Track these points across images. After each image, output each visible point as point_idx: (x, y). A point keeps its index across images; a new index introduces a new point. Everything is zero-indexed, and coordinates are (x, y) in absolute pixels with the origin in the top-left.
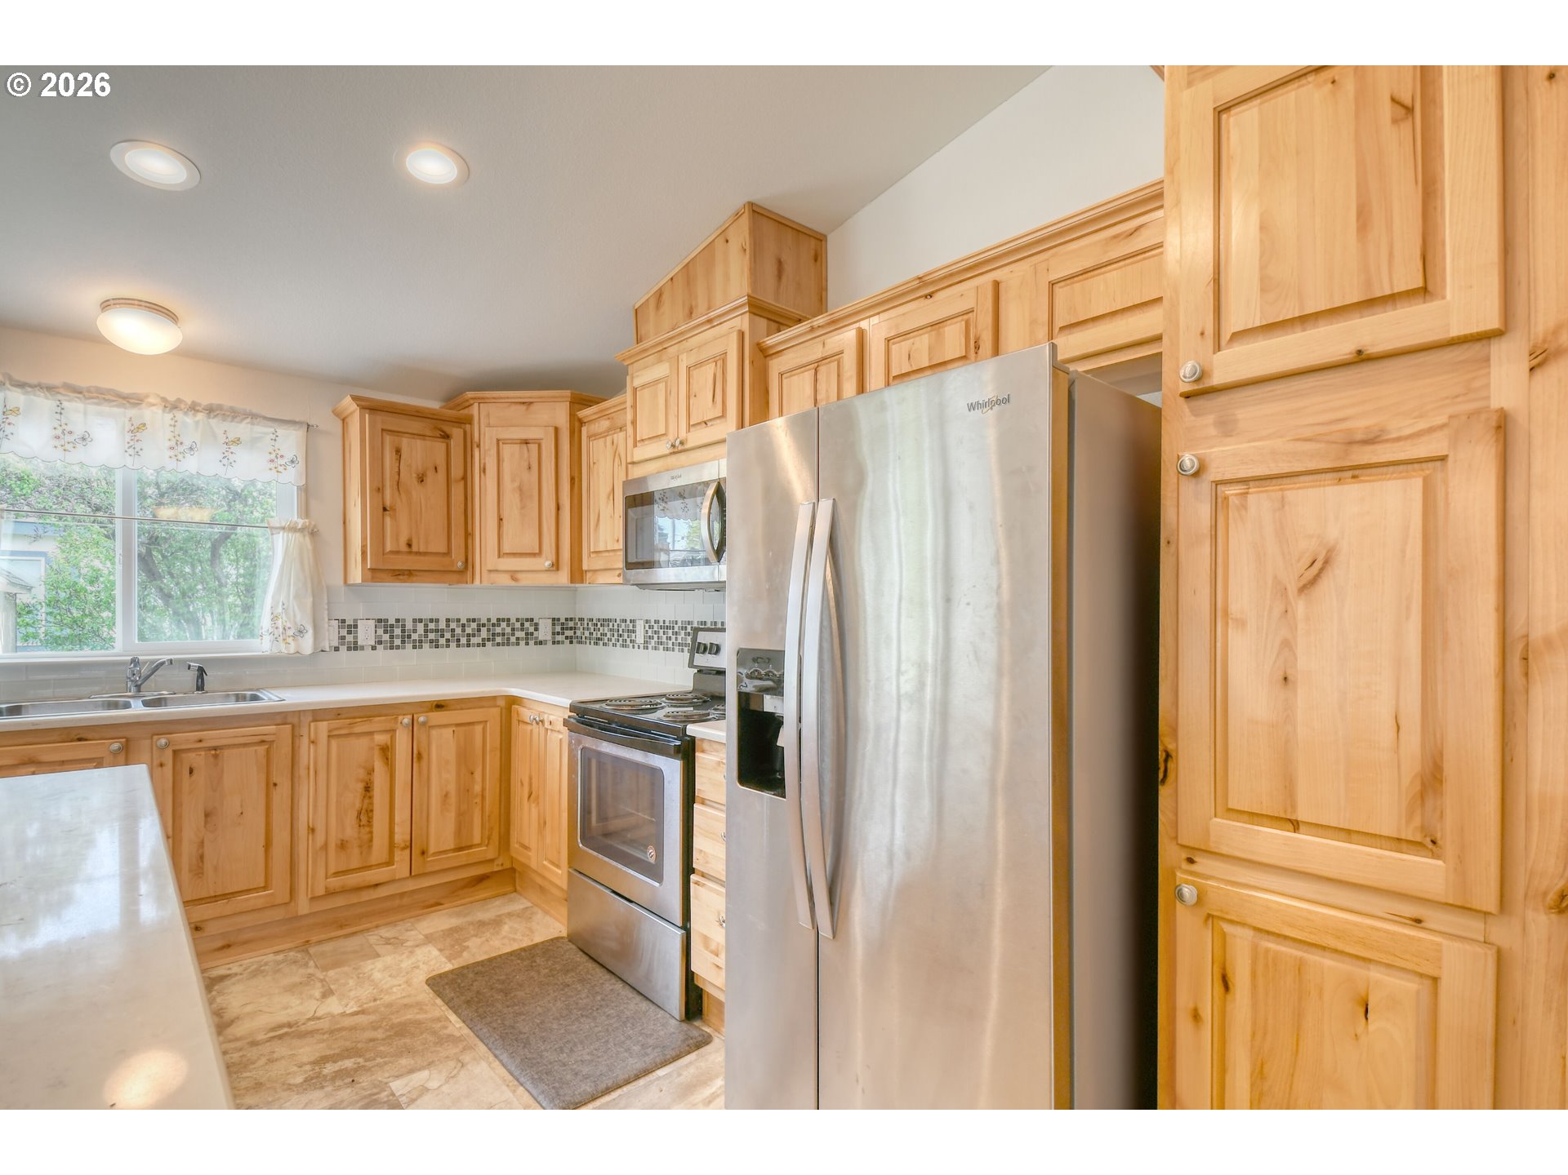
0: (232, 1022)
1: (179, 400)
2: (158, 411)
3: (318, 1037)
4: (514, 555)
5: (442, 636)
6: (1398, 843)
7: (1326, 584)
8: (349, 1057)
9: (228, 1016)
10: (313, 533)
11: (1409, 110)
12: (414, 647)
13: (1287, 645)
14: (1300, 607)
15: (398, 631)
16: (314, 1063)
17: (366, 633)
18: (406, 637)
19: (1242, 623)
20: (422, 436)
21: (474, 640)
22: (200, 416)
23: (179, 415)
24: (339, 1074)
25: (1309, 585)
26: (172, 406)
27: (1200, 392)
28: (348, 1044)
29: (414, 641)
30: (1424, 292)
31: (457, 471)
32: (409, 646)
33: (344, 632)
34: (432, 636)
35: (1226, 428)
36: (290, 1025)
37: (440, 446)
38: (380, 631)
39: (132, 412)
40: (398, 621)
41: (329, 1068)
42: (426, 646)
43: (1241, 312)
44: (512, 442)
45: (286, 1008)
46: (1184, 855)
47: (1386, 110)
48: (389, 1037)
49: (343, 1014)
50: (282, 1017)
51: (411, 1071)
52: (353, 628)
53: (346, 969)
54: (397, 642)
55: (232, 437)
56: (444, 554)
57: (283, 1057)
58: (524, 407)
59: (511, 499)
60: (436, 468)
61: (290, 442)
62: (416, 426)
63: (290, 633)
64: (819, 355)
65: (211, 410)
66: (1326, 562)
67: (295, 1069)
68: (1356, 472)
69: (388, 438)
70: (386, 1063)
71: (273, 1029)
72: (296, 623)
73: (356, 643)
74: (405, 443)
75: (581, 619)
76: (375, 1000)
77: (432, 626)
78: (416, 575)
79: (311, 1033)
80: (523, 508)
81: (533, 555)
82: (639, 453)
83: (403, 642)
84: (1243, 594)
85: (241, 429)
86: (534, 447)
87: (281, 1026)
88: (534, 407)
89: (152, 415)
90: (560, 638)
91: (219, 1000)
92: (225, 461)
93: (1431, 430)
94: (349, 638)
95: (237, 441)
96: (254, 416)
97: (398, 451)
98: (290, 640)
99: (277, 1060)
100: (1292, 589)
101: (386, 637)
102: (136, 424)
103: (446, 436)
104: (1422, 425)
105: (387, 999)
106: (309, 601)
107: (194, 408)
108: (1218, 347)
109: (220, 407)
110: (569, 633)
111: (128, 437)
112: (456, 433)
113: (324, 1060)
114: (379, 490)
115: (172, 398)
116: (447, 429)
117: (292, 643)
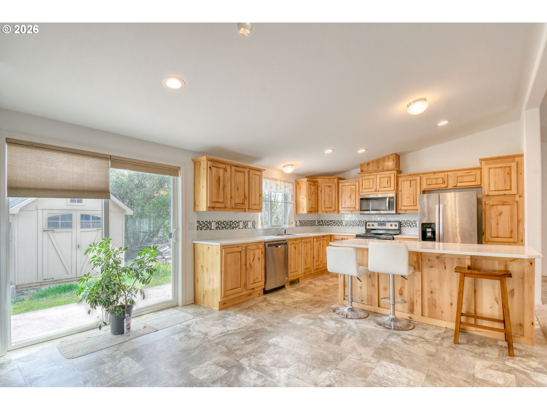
4: (327, 208)
6: (509, 238)
7: (501, 215)
11: (509, 174)
13: (498, 221)
14: (499, 217)
17: (298, 223)
19: (493, 219)
21: (309, 225)
22: (283, 182)
25: (500, 215)
26: (281, 181)
27: (487, 196)
29: (303, 225)
30: (510, 190)
31: (316, 191)
35: (490, 199)
38: (300, 223)
39: (276, 182)
43: (492, 188)
44: (327, 186)
46: (486, 242)
47: (507, 173)
56: (315, 208)
58: (329, 179)
59: (327, 197)
61: (291, 186)
62: (312, 183)
63: (291, 223)
64: (411, 179)
66: (502, 213)
68: (504, 205)
72: (292, 221)
75: (322, 221)
78: (312, 212)
80: (329, 199)
81: (331, 208)
82: (364, 191)
84: (493, 216)
85: (287, 184)
86: (331, 187)
88: (330, 180)
89: (279, 182)
90: (318, 224)
92: (285, 190)
93: (511, 202)
94: (296, 224)
95: (286, 187)
96: (288, 182)
97: (311, 188)
100: (498, 216)
103: (315, 185)
104: (510, 201)
108: (489, 192)
110: (319, 223)
111: (276, 187)
114: (309, 196)
117: (291, 225)
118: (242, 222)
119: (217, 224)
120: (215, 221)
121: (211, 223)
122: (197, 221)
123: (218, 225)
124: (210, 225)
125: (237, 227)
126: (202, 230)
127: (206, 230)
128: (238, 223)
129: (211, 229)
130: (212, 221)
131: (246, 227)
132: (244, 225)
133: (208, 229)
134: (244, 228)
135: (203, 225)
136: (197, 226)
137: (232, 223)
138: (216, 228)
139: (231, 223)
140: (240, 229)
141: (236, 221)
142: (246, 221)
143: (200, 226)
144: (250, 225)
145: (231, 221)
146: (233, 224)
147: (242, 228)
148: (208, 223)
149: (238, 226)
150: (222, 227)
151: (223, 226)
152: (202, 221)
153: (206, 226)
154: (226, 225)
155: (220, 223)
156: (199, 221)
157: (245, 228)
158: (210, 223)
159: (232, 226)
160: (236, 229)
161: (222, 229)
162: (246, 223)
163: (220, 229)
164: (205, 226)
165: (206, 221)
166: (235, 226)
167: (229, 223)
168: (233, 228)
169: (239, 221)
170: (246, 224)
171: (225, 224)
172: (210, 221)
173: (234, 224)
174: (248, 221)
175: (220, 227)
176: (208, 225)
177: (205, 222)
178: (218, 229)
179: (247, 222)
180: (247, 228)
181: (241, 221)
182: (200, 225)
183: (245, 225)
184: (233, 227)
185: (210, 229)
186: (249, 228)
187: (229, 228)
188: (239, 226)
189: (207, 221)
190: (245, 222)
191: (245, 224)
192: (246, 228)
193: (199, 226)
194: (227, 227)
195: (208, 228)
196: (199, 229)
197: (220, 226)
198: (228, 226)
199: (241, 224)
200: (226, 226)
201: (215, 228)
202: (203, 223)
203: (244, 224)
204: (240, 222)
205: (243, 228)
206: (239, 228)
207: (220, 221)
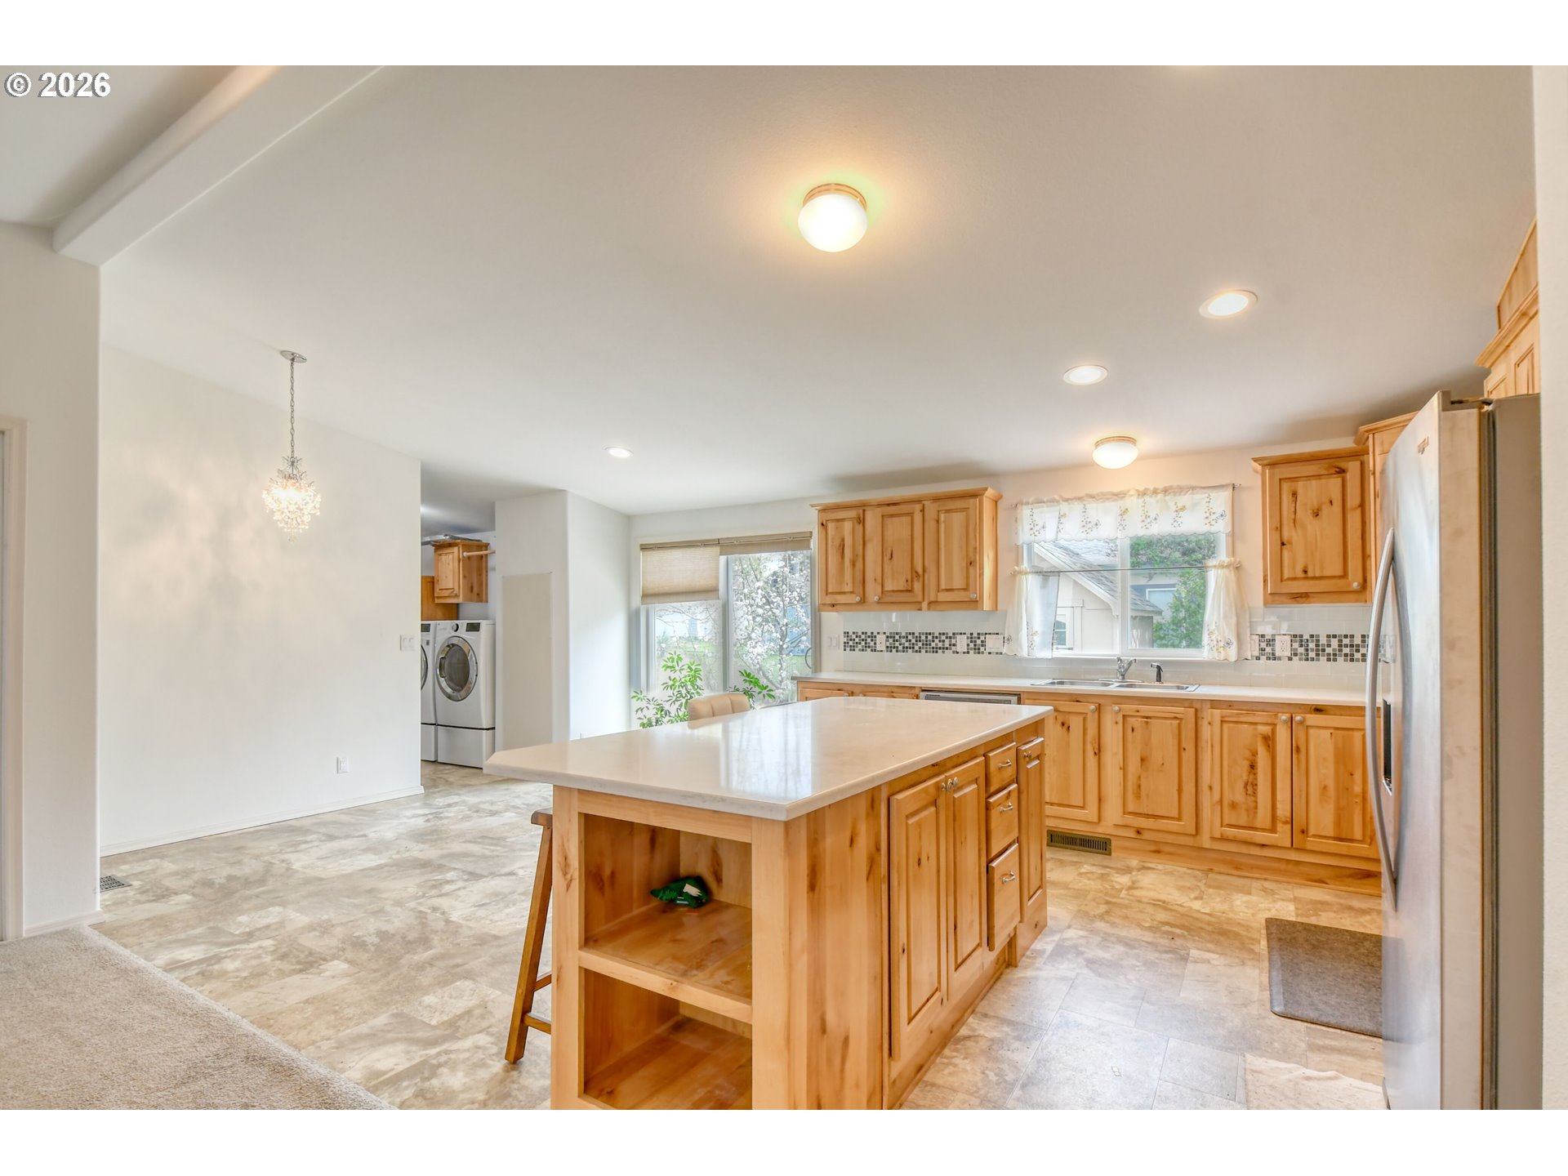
0: (1137, 888)
1: (1146, 489)
2: (1134, 498)
3: (1173, 913)
5: (1358, 651)
8: (1181, 929)
9: (1136, 885)
10: (1238, 568)
12: (1329, 660)
15: (1312, 645)
16: (1161, 922)
17: (1282, 647)
18: (1320, 650)
20: (1319, 476)
22: (1160, 496)
23: (1147, 498)
24: (1168, 933)
26: (1143, 494)
28: (1186, 924)
29: (1329, 654)
31: (1353, 499)
32: (1323, 659)
33: (1263, 645)
34: (1346, 650)
36: (1164, 902)
37: (1335, 483)
38: (1296, 645)
39: (1120, 503)
40: (1312, 636)
41: (1167, 928)
42: (1341, 659)
45: (1169, 894)
48: (1213, 932)
49: (1198, 911)
50: (1163, 897)
51: (1209, 951)
52: (1271, 642)
53: (1222, 892)
54: (1312, 654)
55: (1180, 506)
56: (1340, 577)
57: (1147, 913)
60: (1331, 502)
61: (1221, 501)
62: (1311, 469)
63: (1221, 644)
65: (1166, 491)
67: (1149, 920)
69: (1285, 486)
70: (1198, 941)
71: (1154, 900)
72: (1224, 637)
73: (1273, 654)
74: (1300, 486)
76: (1223, 913)
77: (1346, 641)
78: (1314, 597)
79: (1171, 910)
83: (1318, 655)
85: (1185, 499)
87: (1159, 901)
89: (1132, 502)
91: (1139, 877)
92: (1175, 524)
94: (1268, 650)
95: (1183, 508)
96: (1193, 488)
97: (1295, 494)
98: (1221, 650)
99: (1144, 912)
101: (1301, 650)
102: (1123, 509)
103: (1342, 471)
105: (1231, 915)
106: (1234, 620)
107: (1155, 492)
109: (1171, 487)
111: (1119, 518)
112: (1353, 467)
113: (1168, 924)
114: (1279, 529)
115: (1141, 489)
116: (1343, 465)
117: (1223, 652)
118: (965, 636)
119: (891, 640)
120: (884, 633)
121: (875, 637)
122: (845, 633)
123: (894, 641)
124: (872, 640)
125: (947, 648)
126: (854, 650)
127: (863, 650)
128: (950, 638)
129: (875, 651)
130: (878, 633)
131: (979, 649)
132: (972, 645)
133: (869, 650)
134: (972, 652)
135: (857, 640)
136: (845, 643)
137: (933, 637)
138: (887, 647)
139: (930, 637)
140: (957, 653)
141: (944, 634)
142: (979, 634)
143: (851, 643)
144: (992, 643)
145: (930, 634)
146: (937, 641)
147: (964, 653)
148: (869, 637)
149: (950, 645)
150: (904, 648)
151: (907, 644)
152: (854, 633)
153: (863, 643)
154: (913, 641)
155: (897, 637)
156: (848, 633)
157: (975, 653)
158: (873, 637)
159: (933, 645)
160: (943, 652)
161: (904, 652)
162: (979, 638)
163: (897, 651)
164: (860, 643)
165: (863, 633)
166: (940, 645)
167: (923, 637)
168: (935, 650)
169: (954, 634)
170: (979, 642)
171: (910, 641)
172: (872, 633)
173: (940, 641)
174: (986, 634)
175: (897, 647)
176: (869, 640)
177: (860, 634)
178: (894, 650)
179: (982, 638)
180: (983, 653)
181: (961, 634)
182: (851, 640)
183: (975, 645)
184: (937, 648)
185: (872, 650)
186: (990, 653)
187: (923, 651)
188: (954, 645)
189: (866, 633)
190: (975, 635)
191: (975, 642)
192: (979, 653)
193: (848, 643)
194: (916, 648)
195: (869, 647)
196: (848, 649)
197: (897, 644)
198: (920, 644)
199: (962, 643)
200: (913, 644)
201: (884, 648)
202: (857, 637)
203: (971, 642)
204: (958, 637)
205: (968, 653)
206: (954, 652)
207: (897, 634)
